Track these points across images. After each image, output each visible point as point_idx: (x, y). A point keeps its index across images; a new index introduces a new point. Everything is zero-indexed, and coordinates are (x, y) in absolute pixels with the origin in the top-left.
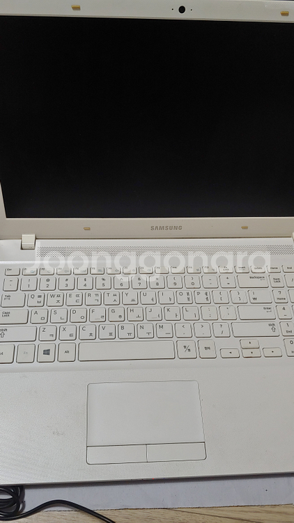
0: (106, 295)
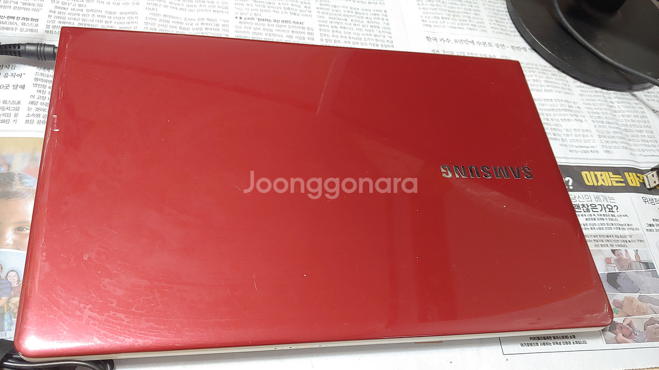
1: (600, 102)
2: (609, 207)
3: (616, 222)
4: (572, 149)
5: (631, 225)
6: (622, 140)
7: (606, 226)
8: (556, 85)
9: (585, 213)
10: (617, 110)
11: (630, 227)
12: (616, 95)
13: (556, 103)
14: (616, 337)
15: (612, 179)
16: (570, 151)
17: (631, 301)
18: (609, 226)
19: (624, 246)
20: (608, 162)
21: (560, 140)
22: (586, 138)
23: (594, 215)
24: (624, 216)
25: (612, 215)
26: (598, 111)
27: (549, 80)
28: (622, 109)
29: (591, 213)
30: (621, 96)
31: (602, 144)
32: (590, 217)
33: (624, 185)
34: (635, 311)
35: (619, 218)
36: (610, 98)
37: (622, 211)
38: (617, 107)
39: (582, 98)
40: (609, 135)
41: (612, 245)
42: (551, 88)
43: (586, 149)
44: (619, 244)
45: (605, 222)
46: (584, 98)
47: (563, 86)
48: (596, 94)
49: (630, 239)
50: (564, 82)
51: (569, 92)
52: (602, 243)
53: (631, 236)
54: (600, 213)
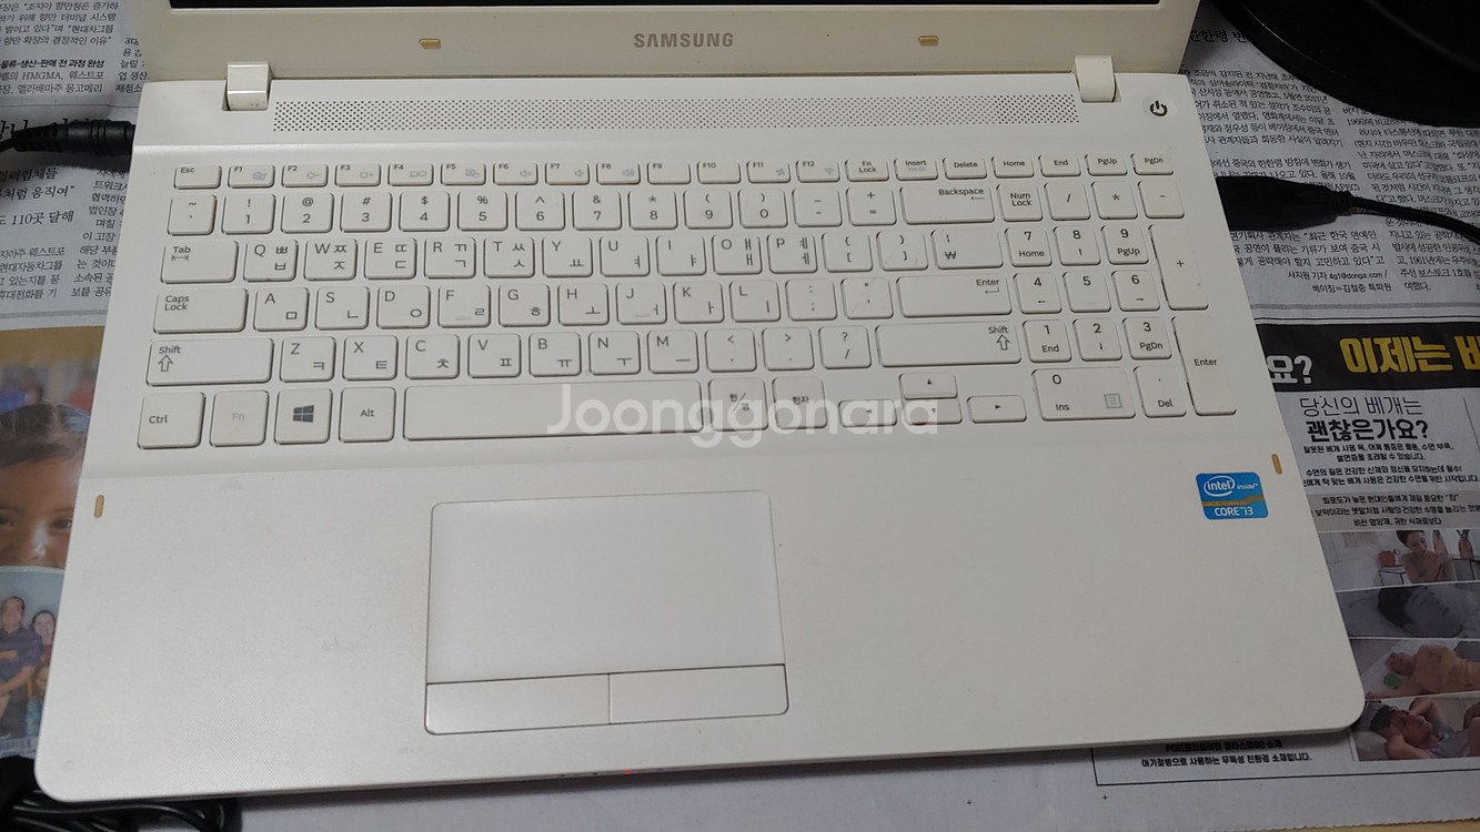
0: (491, 247)
1: (1409, 159)
2: (1402, 425)
3: (1418, 463)
4: (1322, 282)
5: (1458, 469)
6: (1459, 254)
7: (1390, 474)
8: (1295, 122)
9: (1337, 444)
10: (1455, 174)
11: (1455, 473)
12: (1456, 137)
13: (1290, 169)
14: (1386, 744)
15: (1418, 355)
16: (1315, 288)
17: (1435, 656)
18: (1397, 474)
19: (1433, 521)
20: (1415, 312)
21: (1293, 262)
22: (1362, 254)
23: (1361, 447)
24: (1440, 446)
25: (1408, 446)
26: (1400, 181)
27: (1277, 111)
28: (1470, 170)
29: (1354, 441)
30: (1470, 138)
31: (1403, 266)
32: (1350, 453)
33: (1450, 367)
34: (1444, 680)
35: (1426, 453)
36: (1441, 145)
37: (1435, 436)
38: (1455, 167)
39: (1361, 150)
40: (1424, 241)
41: (1399, 521)
42: (1280, 132)
43: (1357, 281)
44: (1420, 516)
45: (1388, 463)
46: (1368, 150)
47: (1313, 125)
48: (1400, 138)
49: (1450, 504)
50: (1317, 115)
51: (1330, 137)
52: (1374, 516)
53: (1453, 497)
54: (1377, 441)
